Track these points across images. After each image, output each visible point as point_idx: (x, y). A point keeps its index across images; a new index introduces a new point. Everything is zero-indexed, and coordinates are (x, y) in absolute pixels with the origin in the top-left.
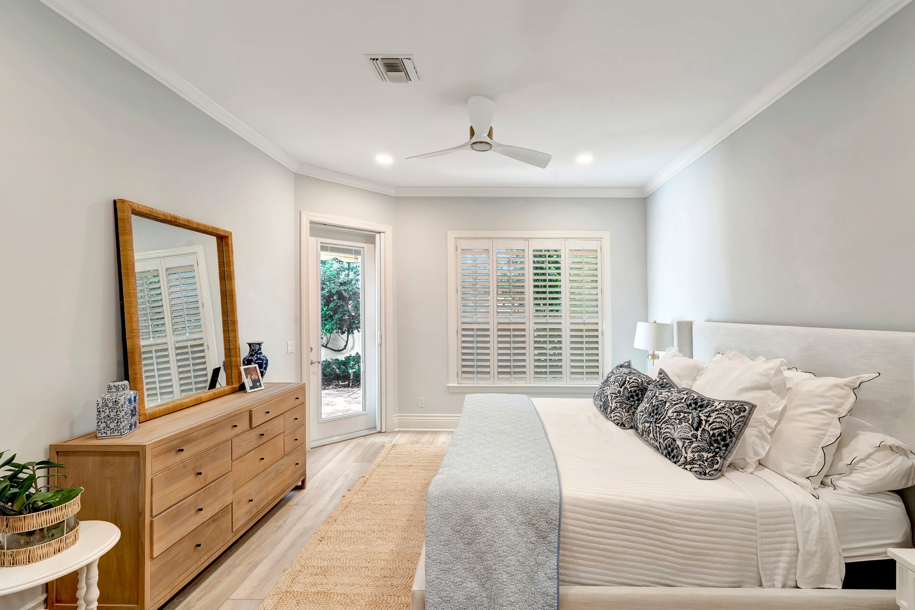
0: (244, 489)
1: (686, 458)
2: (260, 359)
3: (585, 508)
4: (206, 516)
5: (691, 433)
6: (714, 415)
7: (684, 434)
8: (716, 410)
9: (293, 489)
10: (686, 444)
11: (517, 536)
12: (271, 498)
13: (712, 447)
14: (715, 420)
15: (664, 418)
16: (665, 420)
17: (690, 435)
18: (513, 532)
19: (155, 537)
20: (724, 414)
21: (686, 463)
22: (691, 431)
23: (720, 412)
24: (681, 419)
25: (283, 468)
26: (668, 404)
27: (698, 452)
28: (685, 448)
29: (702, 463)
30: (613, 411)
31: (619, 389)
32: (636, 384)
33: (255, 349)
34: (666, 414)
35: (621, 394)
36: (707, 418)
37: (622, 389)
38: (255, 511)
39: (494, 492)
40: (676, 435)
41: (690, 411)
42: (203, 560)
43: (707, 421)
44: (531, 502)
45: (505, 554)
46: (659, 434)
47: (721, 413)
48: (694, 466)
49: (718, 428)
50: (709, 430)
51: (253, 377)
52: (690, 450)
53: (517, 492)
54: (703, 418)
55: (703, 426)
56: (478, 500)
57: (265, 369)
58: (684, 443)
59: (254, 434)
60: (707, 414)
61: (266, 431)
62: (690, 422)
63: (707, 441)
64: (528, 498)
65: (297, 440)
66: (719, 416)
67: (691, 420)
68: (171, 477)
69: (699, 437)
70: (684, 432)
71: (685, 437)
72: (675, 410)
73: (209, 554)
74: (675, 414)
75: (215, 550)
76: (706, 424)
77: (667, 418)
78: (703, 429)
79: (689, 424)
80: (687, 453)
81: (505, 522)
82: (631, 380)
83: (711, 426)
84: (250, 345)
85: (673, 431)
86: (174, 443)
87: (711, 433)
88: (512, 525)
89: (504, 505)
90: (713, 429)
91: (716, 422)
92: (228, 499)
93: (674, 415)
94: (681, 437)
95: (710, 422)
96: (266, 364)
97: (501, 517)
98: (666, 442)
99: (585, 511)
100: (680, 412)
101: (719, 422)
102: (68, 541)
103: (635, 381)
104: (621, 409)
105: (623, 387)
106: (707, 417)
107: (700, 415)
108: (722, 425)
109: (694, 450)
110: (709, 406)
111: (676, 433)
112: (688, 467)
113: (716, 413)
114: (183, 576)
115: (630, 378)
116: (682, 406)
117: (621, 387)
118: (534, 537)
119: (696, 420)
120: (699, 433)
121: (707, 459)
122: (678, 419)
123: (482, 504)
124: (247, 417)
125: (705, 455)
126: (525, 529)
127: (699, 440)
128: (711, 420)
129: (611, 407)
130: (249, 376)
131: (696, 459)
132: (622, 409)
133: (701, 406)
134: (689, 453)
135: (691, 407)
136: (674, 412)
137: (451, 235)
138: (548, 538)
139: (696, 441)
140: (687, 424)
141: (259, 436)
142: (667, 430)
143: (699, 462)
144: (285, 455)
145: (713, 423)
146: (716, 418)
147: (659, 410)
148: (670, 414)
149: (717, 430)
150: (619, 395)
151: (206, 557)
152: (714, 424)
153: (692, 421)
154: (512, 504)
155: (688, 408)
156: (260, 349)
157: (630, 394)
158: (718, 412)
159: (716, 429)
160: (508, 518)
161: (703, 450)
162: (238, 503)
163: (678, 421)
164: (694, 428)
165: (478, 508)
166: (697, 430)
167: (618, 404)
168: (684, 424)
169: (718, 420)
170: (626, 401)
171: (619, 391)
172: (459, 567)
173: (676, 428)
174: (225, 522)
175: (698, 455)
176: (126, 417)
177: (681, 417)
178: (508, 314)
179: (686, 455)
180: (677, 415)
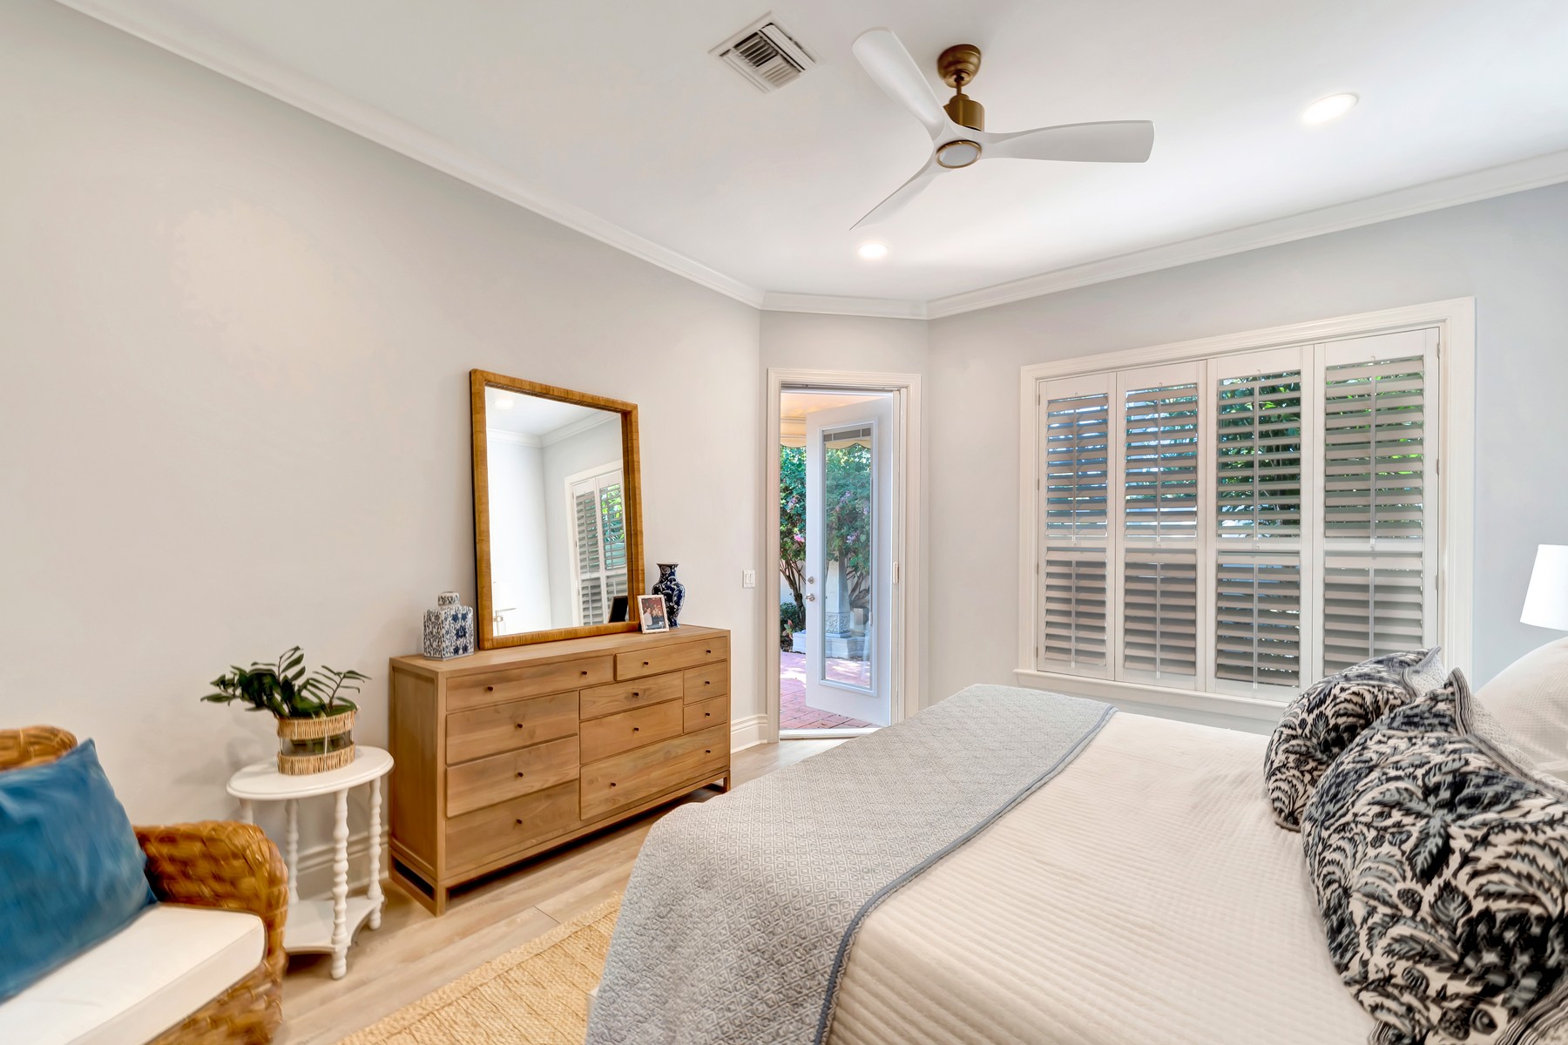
0: (602, 765)
1: (1365, 964)
2: (669, 588)
3: (901, 977)
4: (532, 787)
5: (1401, 886)
6: (1503, 842)
7: (1378, 882)
8: (1516, 827)
9: (705, 788)
10: (1377, 918)
11: (734, 971)
12: (654, 790)
13: (1469, 962)
14: (1504, 864)
15: (1344, 815)
16: (1343, 821)
17: (1394, 890)
18: (730, 959)
19: (449, 792)
20: (1543, 847)
21: (1363, 982)
22: (1404, 878)
23: (1530, 836)
24: (1385, 829)
25: (680, 752)
26: (1375, 775)
27: (1408, 959)
28: (1371, 929)
29: (1416, 1003)
30: (1274, 774)
31: (1305, 715)
32: (1357, 709)
33: (668, 571)
34: (1353, 804)
35: (1307, 731)
36: (1473, 849)
37: (1313, 716)
38: (623, 801)
39: (733, 861)
40: (1355, 880)
41: (1429, 811)
42: (529, 844)
43: (1466, 860)
44: (786, 911)
45: (701, 998)
46: (1319, 862)
47: (1532, 843)
48: (1388, 1003)
49: (1513, 897)
50: (1471, 893)
51: (654, 613)
52: (1384, 942)
53: (770, 879)
54: (1460, 843)
55: (1447, 873)
56: (703, 867)
57: (678, 603)
58: (1372, 911)
59: (621, 691)
60: (1479, 834)
61: (645, 690)
62: (1407, 847)
63: (1454, 930)
64: (784, 898)
65: (708, 714)
66: (1524, 849)
67: (1412, 841)
68: (474, 719)
69: (1425, 908)
70: (1379, 874)
71: (1378, 892)
72: (1380, 798)
73: (540, 839)
74: (1377, 809)
75: (550, 836)
76: (1461, 866)
77: (1349, 817)
78: (1447, 885)
79: (1403, 853)
80: (1371, 948)
81: (724, 932)
82: (1344, 696)
83: (1482, 880)
84: (660, 566)
85: (1349, 861)
86: (482, 677)
87: (1479, 905)
88: (735, 945)
89: (738, 895)
90: (1488, 896)
91: (1508, 871)
92: (572, 772)
93: (1371, 813)
94: (1368, 889)
95: (1481, 866)
96: (680, 597)
97: (721, 919)
98: (1329, 891)
99: (899, 983)
100: (1393, 807)
101: (1519, 876)
102: (329, 762)
103: (1355, 699)
104: (1297, 774)
105: (1316, 712)
106: (1476, 843)
107: (1453, 830)
108: (1532, 890)
109: (1396, 947)
110: (1500, 807)
111: (1356, 872)
112: (1370, 998)
113: (1512, 836)
114: (496, 854)
115: (1343, 690)
116: (1406, 790)
117: (1310, 711)
118: (773, 992)
119: (1433, 844)
120: (1429, 893)
121: (1442, 996)
122: (1376, 828)
123: (705, 879)
124: (610, 665)
125: (1437, 979)
126: (758, 964)
127: (1423, 920)
128: (1486, 857)
129: (1272, 762)
130: (649, 610)
131: (1399, 980)
132: (1302, 773)
133: (1473, 802)
134: (1378, 950)
135: (1437, 796)
136: (1374, 804)
137: (1028, 374)
138: (801, 1010)
139: (1413, 918)
140: (1395, 851)
141: (631, 696)
142: (1337, 856)
143: (1407, 998)
144: (684, 733)
145: (1495, 868)
146: (1508, 855)
147: (1342, 789)
148: (1360, 806)
149: (1502, 904)
150: (1299, 731)
151: (534, 841)
152: (1495, 877)
153: (1416, 846)
154: (750, 901)
155: (1425, 799)
156: (672, 574)
157: (1333, 734)
158: (1519, 835)
159: (1500, 895)
160: (733, 926)
161: (1430, 956)
162: (591, 782)
163: (1373, 833)
164: (1413, 868)
165: (697, 883)
166: (1426, 876)
167: (1292, 757)
168: (1386, 848)
169: (1517, 865)
170: (1319, 755)
171: (1303, 723)
172: (648, 985)
173: (1359, 856)
174: (567, 802)
175: (1408, 972)
176: (448, 637)
177: (1389, 822)
178: (1151, 531)
179: (1367, 956)
180: (1380, 815)
